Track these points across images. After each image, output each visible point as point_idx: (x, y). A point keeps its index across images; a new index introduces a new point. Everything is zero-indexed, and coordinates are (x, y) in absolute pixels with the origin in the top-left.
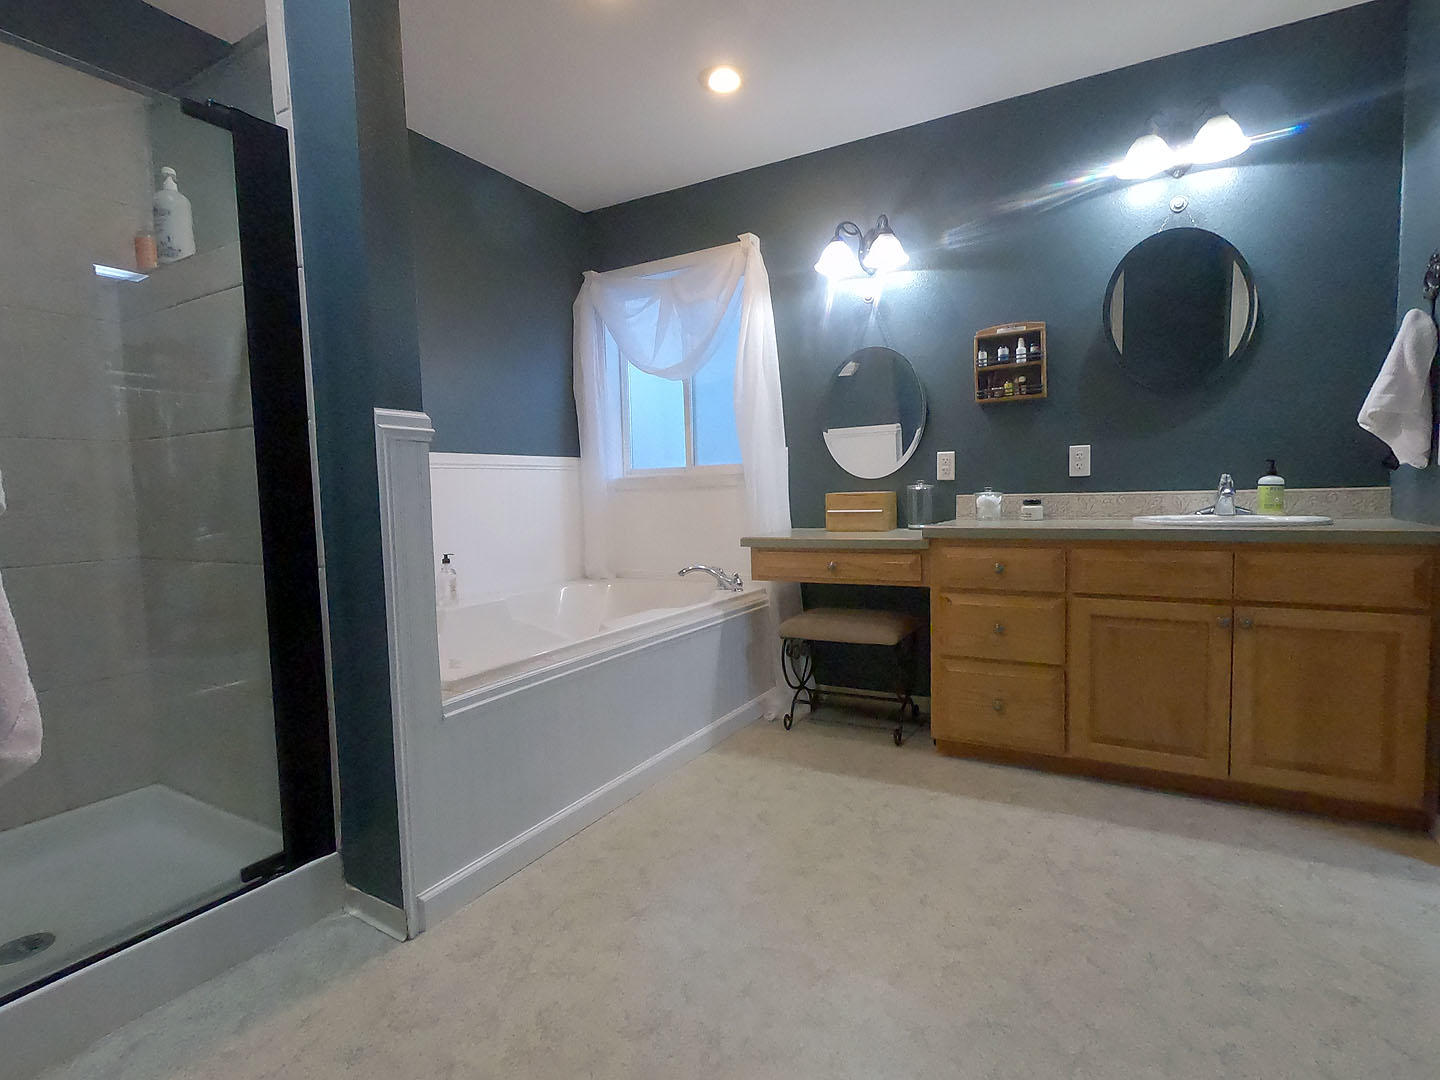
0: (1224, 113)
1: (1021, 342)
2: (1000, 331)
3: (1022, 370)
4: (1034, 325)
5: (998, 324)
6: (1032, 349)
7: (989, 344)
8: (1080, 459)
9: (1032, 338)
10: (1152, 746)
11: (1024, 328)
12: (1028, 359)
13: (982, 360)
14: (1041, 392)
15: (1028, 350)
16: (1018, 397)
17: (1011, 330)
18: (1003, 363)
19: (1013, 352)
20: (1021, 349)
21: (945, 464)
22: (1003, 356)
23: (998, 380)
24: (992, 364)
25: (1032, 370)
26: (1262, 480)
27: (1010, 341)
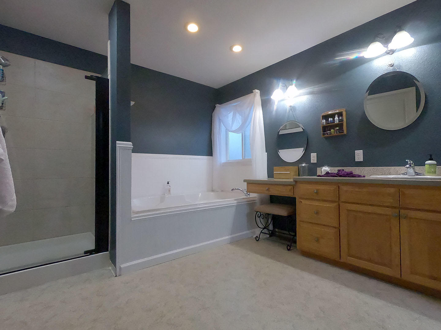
0: (403, 30)
1: (336, 116)
2: (330, 113)
3: (337, 125)
4: (341, 110)
5: (329, 111)
6: (340, 118)
7: (326, 117)
8: (359, 155)
9: (340, 114)
10: (370, 260)
11: (338, 111)
12: (339, 121)
13: (323, 123)
14: (343, 132)
15: (339, 118)
16: (336, 134)
17: (333, 112)
18: (331, 123)
19: (334, 119)
20: (336, 118)
21: (314, 158)
22: (330, 121)
23: (330, 129)
24: (327, 124)
25: (340, 125)
26: (427, 162)
27: (333, 116)
